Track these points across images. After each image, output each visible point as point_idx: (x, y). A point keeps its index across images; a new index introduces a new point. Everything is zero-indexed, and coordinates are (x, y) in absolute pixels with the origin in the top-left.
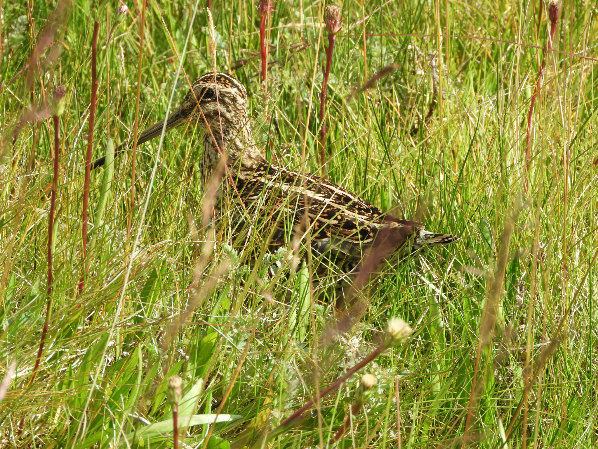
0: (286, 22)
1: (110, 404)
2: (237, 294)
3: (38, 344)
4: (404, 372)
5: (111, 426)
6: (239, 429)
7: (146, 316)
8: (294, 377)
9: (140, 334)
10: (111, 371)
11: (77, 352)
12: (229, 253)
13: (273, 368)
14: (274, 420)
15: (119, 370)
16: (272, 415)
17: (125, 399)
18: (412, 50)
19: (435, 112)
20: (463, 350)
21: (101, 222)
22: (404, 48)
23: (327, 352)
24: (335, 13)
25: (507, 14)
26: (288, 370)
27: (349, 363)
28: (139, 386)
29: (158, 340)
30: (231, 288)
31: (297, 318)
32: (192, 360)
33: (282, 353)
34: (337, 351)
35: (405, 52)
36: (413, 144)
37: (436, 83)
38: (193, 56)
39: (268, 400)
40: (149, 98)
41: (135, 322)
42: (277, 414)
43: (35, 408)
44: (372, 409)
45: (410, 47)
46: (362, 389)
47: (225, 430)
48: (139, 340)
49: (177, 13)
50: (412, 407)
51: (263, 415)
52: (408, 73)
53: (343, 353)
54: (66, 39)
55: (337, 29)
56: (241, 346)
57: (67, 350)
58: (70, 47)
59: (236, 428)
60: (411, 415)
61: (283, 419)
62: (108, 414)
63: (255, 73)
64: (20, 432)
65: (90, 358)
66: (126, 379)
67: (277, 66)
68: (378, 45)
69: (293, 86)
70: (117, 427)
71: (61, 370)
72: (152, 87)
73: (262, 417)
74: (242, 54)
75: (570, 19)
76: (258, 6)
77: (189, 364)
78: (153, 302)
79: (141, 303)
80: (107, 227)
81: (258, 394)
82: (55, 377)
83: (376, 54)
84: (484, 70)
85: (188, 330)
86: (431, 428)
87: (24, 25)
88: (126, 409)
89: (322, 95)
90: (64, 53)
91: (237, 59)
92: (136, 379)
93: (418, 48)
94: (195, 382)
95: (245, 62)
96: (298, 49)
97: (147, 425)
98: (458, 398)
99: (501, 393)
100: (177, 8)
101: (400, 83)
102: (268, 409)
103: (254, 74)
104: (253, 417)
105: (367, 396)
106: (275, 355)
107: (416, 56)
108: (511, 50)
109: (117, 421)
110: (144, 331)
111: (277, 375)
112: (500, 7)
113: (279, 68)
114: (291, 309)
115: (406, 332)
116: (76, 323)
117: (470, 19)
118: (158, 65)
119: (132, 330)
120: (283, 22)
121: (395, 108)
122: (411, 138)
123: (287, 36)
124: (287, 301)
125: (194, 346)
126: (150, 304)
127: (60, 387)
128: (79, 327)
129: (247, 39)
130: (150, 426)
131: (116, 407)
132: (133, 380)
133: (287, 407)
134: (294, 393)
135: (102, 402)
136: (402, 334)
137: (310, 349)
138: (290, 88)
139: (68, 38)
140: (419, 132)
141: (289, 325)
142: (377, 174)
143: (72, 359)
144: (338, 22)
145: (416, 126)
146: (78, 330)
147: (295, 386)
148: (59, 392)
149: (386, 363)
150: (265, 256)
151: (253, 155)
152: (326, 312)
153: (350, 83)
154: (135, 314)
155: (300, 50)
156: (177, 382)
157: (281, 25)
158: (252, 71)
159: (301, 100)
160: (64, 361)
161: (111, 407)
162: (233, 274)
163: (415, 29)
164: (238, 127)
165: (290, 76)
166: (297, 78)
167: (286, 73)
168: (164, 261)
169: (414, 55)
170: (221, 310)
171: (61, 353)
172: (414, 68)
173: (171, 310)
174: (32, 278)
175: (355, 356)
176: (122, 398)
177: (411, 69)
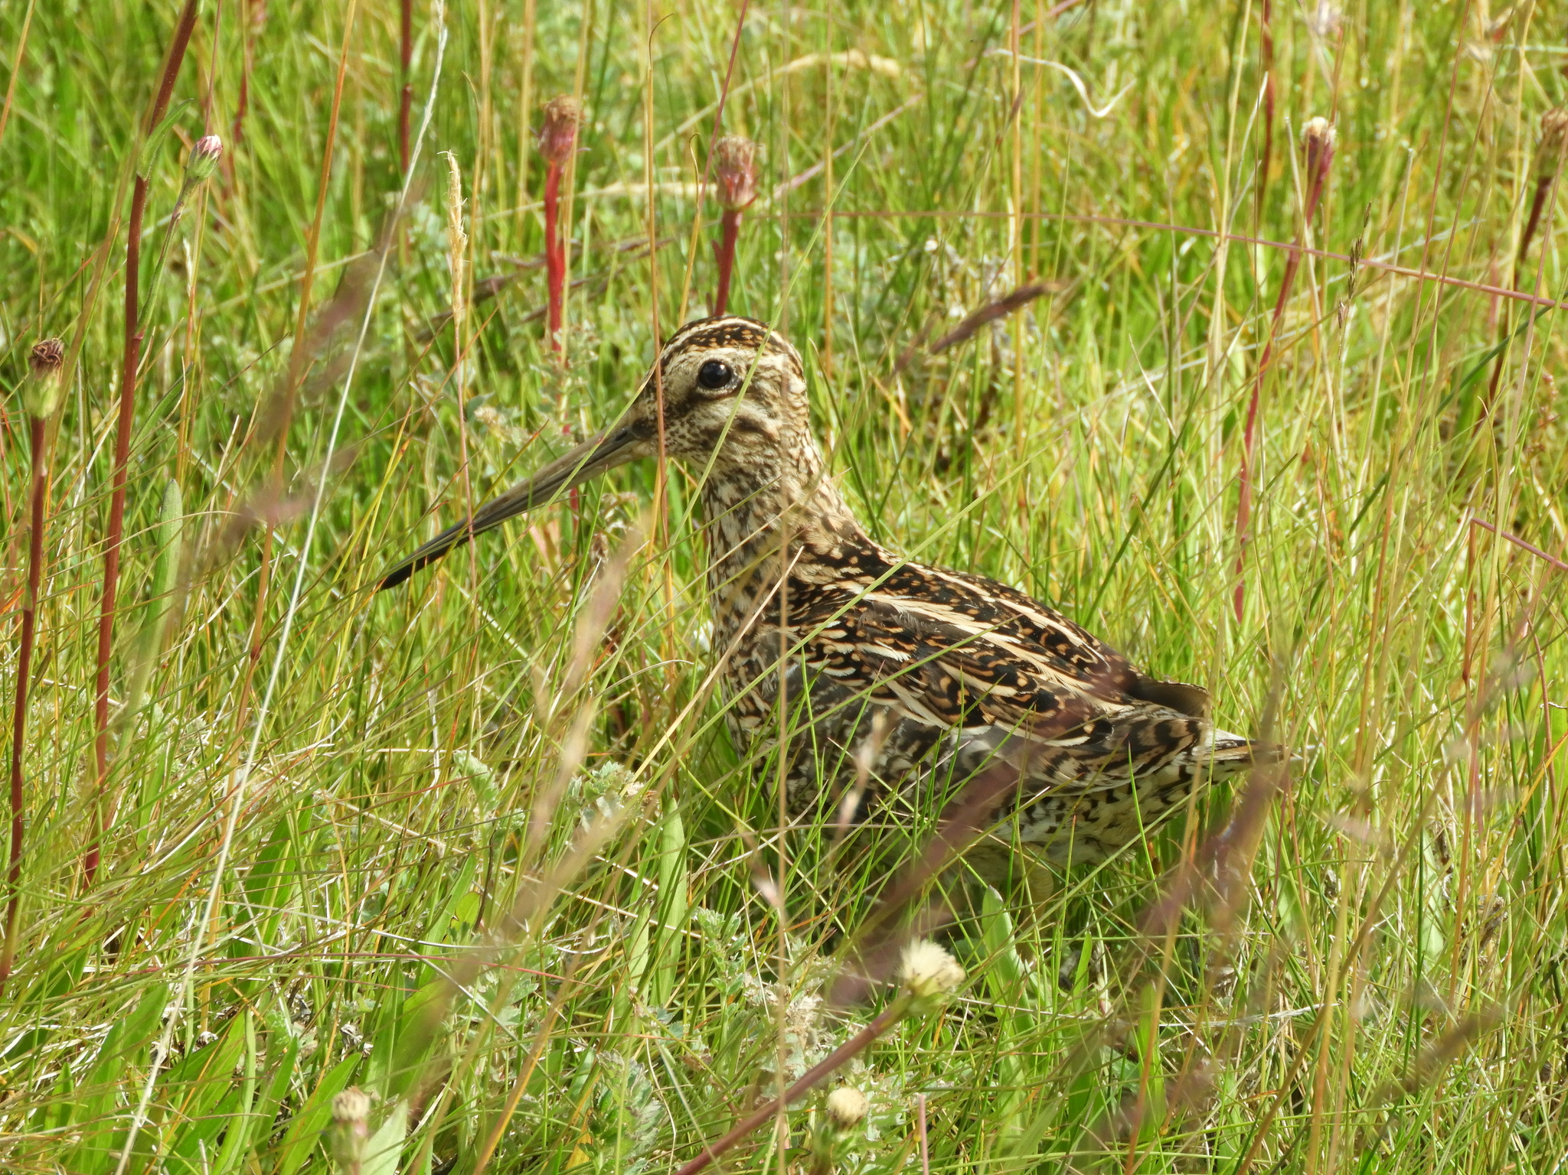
0: (602, 182)
1: (172, 1165)
2: (493, 885)
4: (933, 1085)
7: (260, 937)
8: (648, 1097)
9: (245, 985)
10: (172, 1080)
11: (79, 1032)
12: (473, 778)
13: (592, 1074)
15: (193, 1077)
17: (209, 1152)
18: (935, 252)
19: (994, 413)
21: (145, 698)
22: (915, 250)
23: (730, 1033)
24: (741, 156)
25: (1178, 162)
26: (631, 1080)
27: (788, 1062)
28: (246, 1120)
29: (289, 1002)
30: (481, 868)
31: (653, 948)
32: (381, 1051)
33: (612, 1038)
34: (758, 1031)
35: (917, 260)
36: (941, 498)
37: (998, 340)
39: (580, 1157)
41: (230, 956)
45: (931, 245)
46: (829, 1126)
48: (240, 1002)
52: (926, 313)
53: (776, 1036)
54: (25, 226)
55: (745, 198)
56: (506, 1017)
57: (53, 1027)
58: (40, 246)
63: (527, 314)
65: (118, 1048)
66: (211, 1103)
67: (583, 296)
68: (846, 241)
69: (625, 348)
71: (40, 1079)
72: (258, 349)
74: (491, 265)
76: (538, 137)
77: (373, 1064)
78: (280, 904)
79: (249, 906)
80: (158, 709)
81: (552, 1142)
82: (26, 1098)
83: (840, 264)
84: (1123, 308)
85: (367, 976)
90: (24, 262)
91: (479, 276)
92: (240, 1100)
93: (950, 249)
94: (390, 1111)
95: (500, 284)
96: (638, 252)
98: (1073, 1152)
99: (1183, 1141)
101: (905, 338)
103: (523, 315)
105: (844, 1145)
106: (592, 1041)
107: (947, 268)
108: (1191, 254)
110: (257, 979)
111: (603, 1090)
112: (1160, 140)
113: (590, 300)
114: (634, 923)
115: (948, 977)
116: (79, 959)
117: (1083, 174)
119: (226, 975)
120: (594, 183)
121: (894, 406)
122: (935, 482)
123: (607, 217)
124: (625, 900)
125: (387, 1017)
126: (271, 908)
127: (39, 1121)
128: (86, 969)
129: (503, 226)
131: (188, 1172)
132: (230, 1103)
134: (647, 1139)
135: (151, 1161)
136: (940, 984)
137: (685, 1024)
138: (617, 353)
139: (33, 223)
140: (953, 467)
141: (631, 966)
143: (68, 1051)
144: (749, 180)
145: (946, 452)
146: (87, 975)
147: (651, 1121)
148: (38, 1135)
149: (885, 1064)
150: (567, 785)
151: (835, 523)
152: (728, 930)
154: (232, 935)
155: (643, 255)
156: (357, 1106)
157: (590, 190)
158: (517, 307)
160: (49, 1055)
162: (484, 833)
163: (943, 202)
164: (795, 452)
165: (617, 320)
166: (635, 327)
167: (607, 311)
168: (309, 799)
169: (941, 266)
170: (454, 923)
171: (44, 1036)
172: (941, 299)
173: (323, 926)
175: (804, 1042)
176: (203, 1151)
177: (932, 303)
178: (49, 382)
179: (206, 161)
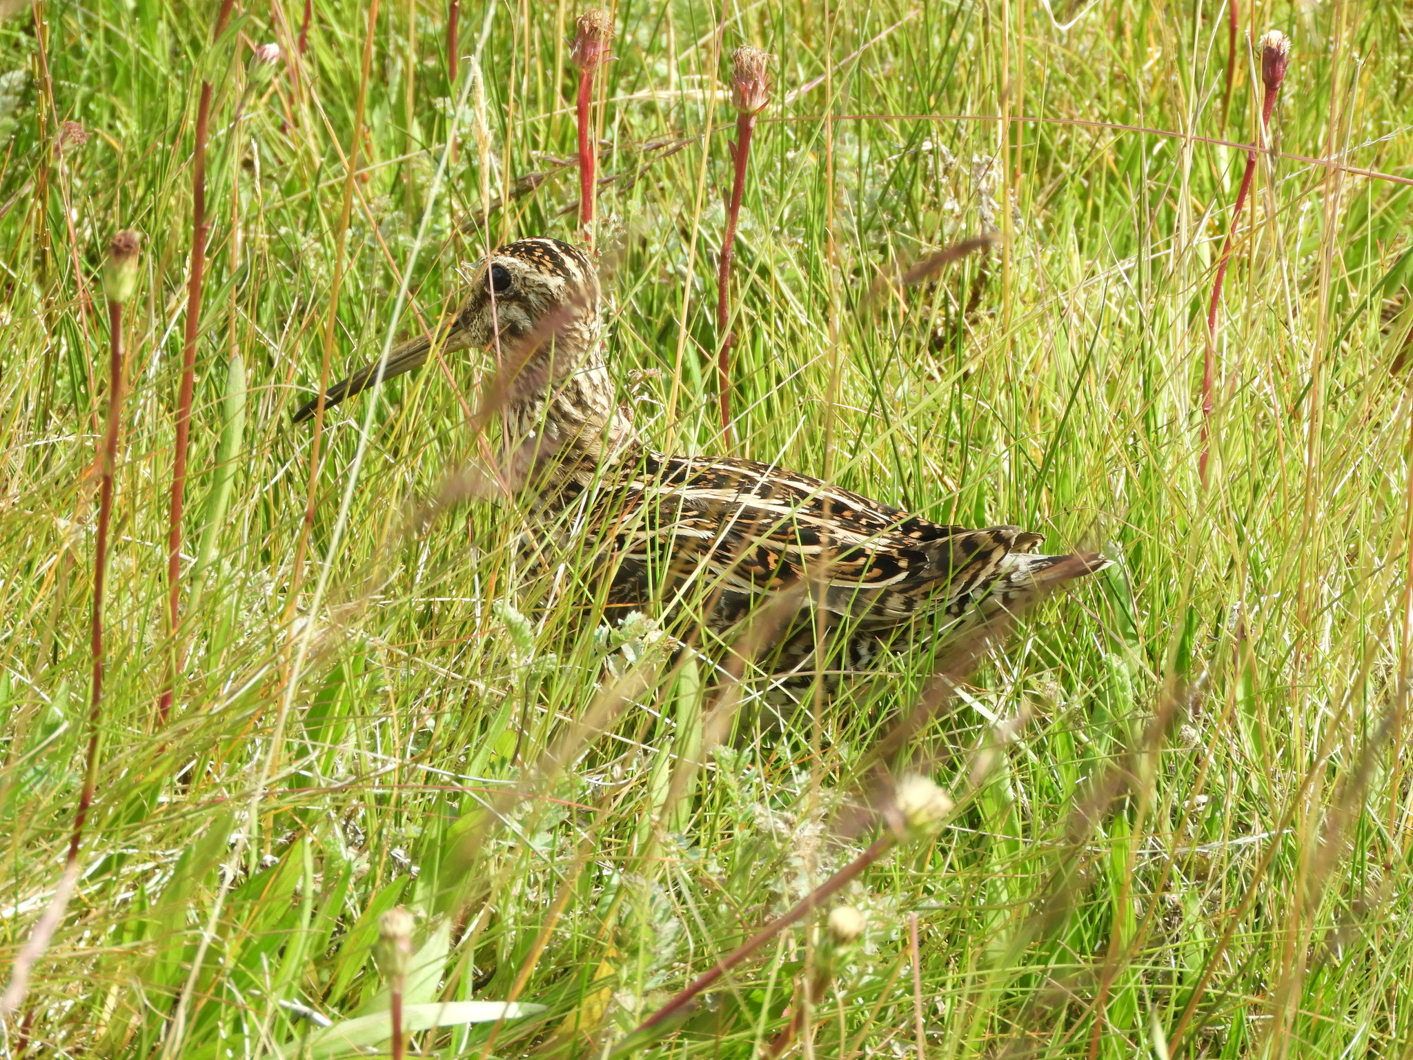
0: (632, 88)
1: (237, 976)
2: (529, 722)
3: (65, 836)
4: (925, 904)
5: (237, 1027)
6: (537, 1038)
7: (319, 770)
8: (668, 915)
9: (304, 813)
10: (238, 899)
11: (154, 856)
12: (511, 627)
13: (617, 894)
14: (620, 1016)
15: (257, 896)
16: (617, 1003)
17: (271, 965)
18: (931, 152)
19: (984, 298)
20: (1064, 852)
21: (213, 553)
22: (913, 150)
23: (742, 857)
24: (754, 64)
25: (1150, 70)
26: (653, 899)
27: (794, 884)
28: (304, 935)
29: (344, 829)
30: (517, 708)
31: (672, 777)
32: (427, 874)
33: (636, 862)
34: (767, 855)
35: (915, 158)
36: (936, 374)
37: (988, 230)
38: (414, 166)
39: (606, 969)
40: (312, 266)
41: (291, 787)
42: (629, 1001)
43: (57, 987)
44: (851, 991)
45: (927, 145)
46: (830, 941)
47: (503, 1039)
48: (300, 829)
49: (375, 66)
50: (943, 985)
51: (595, 1003)
52: (923, 207)
53: (783, 860)
54: (111, 127)
55: (758, 102)
56: (540, 843)
57: (131, 851)
58: (124, 145)
59: (529, 1035)
60: (940, 1006)
61: (644, 1013)
62: (232, 1001)
63: (562, 207)
64: (23, 1044)
65: (189, 870)
66: (273, 920)
67: (613, 190)
68: (851, 141)
69: (651, 238)
70: (254, 1030)
71: (119, 898)
72: (320, 239)
73: (590, 1010)
74: (530, 163)
75: (1299, 82)
76: (572, 47)
77: (420, 885)
78: (335, 741)
79: (308, 742)
80: (225, 564)
81: (581, 955)
82: (106, 915)
83: (846, 162)
84: (1100, 203)
85: (414, 806)
86: (988, 1036)
87: (16, 94)
88: (274, 989)
89: (723, 258)
90: (110, 160)
91: (519, 173)
92: (298, 917)
93: (944, 149)
94: (434, 927)
95: (539, 180)
96: (663, 151)
97: (322, 1026)
98: (1052, 965)
99: (1150, 955)
100: (373, 56)
101: (904, 230)
102: (606, 992)
103: (559, 208)
104: (570, 1009)
105: (843, 958)
106: (618, 864)
107: (941, 166)
108: (1163, 153)
109: (252, 1014)
110: (315, 808)
111: (627, 909)
112: (1135, 51)
113: (619, 195)
114: (656, 757)
115: (937, 808)
116: (155, 790)
117: (1065, 81)
118: (331, 188)
119: (286, 805)
120: (624, 89)
121: (892, 291)
122: (930, 359)
123: (636, 120)
124: (648, 737)
125: (432, 843)
126: (327, 744)
127: (118, 937)
128: (161, 799)
129: (542, 128)
130: (329, 1029)
131: (252, 982)
132: (289, 920)
133: (650, 985)
134: (667, 953)
135: (218, 972)
136: (930, 814)
137: (702, 849)
138: (644, 243)
139: (118, 124)
140: (947, 346)
141: (653, 796)
142: (852, 443)
143: (144, 873)
144: (762, 87)
145: (940, 332)
146: (161, 804)
147: (671, 937)
148: (116, 949)
149: (881, 884)
150: (596, 632)
152: (740, 764)
153: (786, 231)
154: (292, 769)
155: (668, 154)
156: (403, 923)
157: (620, 95)
158: (554, 201)
159: (670, 269)
160: (127, 876)
161: (237, 984)
162: (521, 676)
163: (938, 107)
165: (644, 212)
166: (660, 219)
167: (635, 204)
168: (362, 645)
169: (936, 164)
170: (493, 758)
171: (122, 859)
172: (936, 194)
173: (375, 761)
174: (49, 683)
175: (808, 865)
176: (265, 963)
177: (928, 198)
178: (125, 269)
179: (266, 67)
